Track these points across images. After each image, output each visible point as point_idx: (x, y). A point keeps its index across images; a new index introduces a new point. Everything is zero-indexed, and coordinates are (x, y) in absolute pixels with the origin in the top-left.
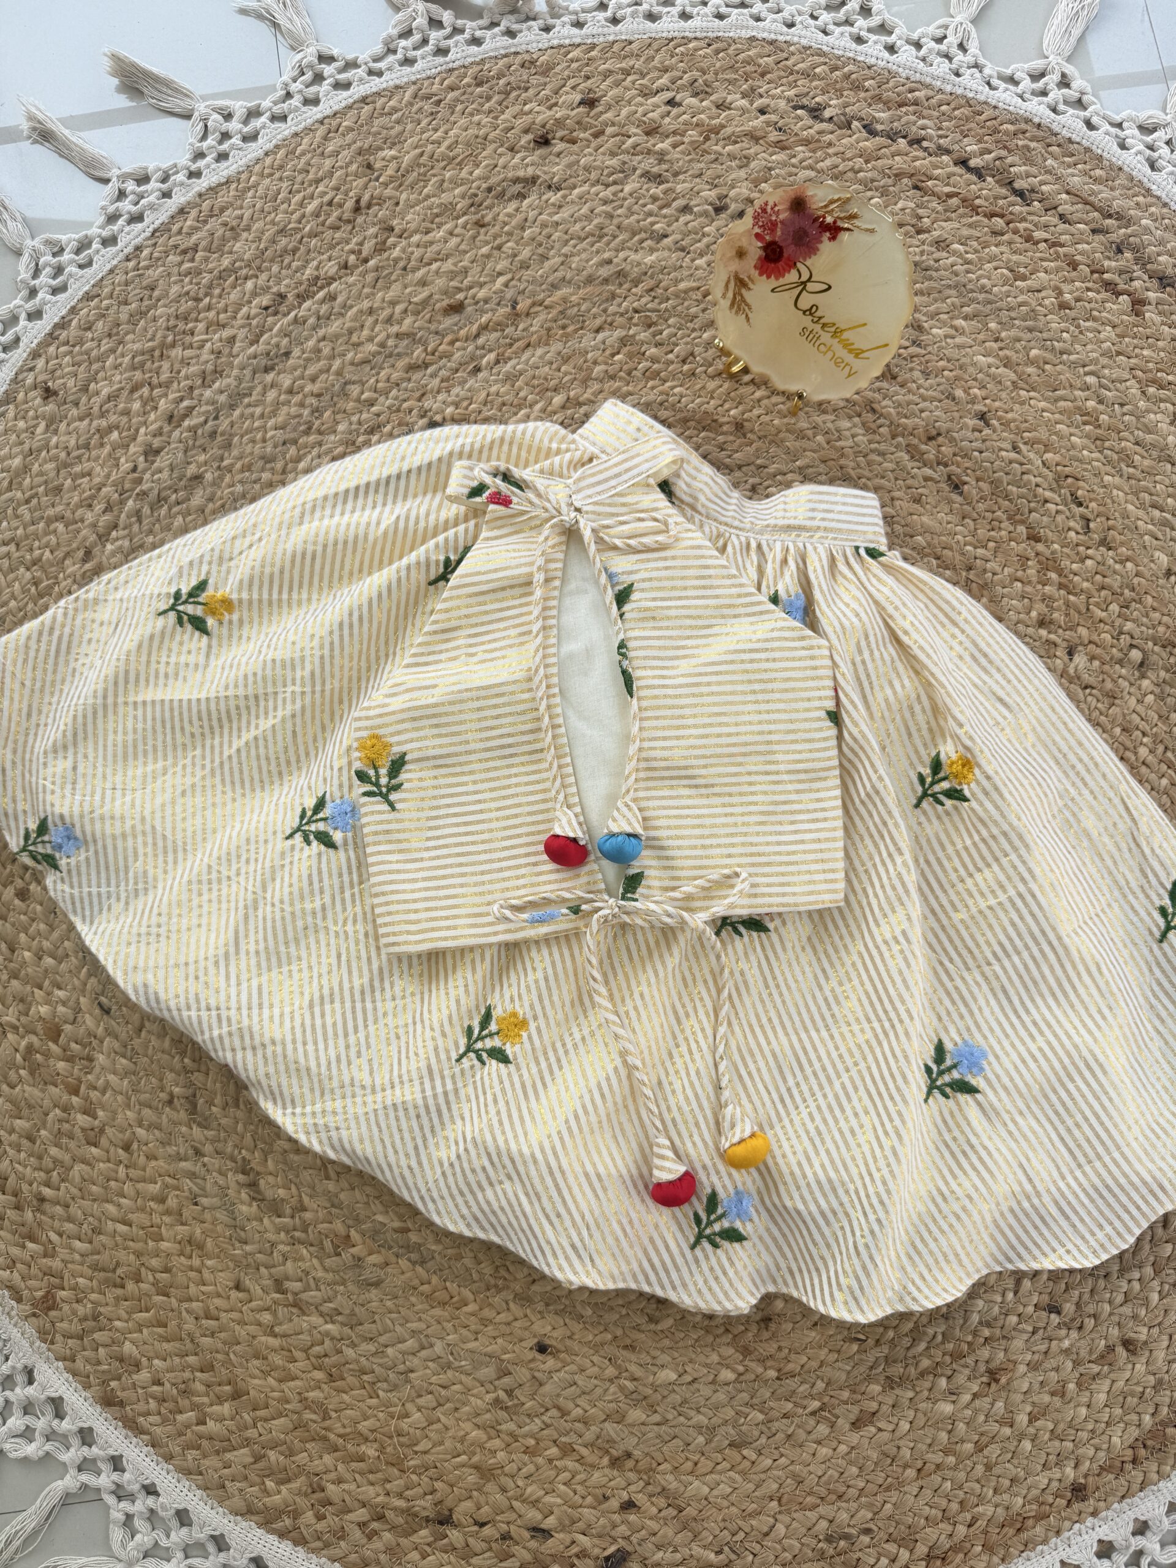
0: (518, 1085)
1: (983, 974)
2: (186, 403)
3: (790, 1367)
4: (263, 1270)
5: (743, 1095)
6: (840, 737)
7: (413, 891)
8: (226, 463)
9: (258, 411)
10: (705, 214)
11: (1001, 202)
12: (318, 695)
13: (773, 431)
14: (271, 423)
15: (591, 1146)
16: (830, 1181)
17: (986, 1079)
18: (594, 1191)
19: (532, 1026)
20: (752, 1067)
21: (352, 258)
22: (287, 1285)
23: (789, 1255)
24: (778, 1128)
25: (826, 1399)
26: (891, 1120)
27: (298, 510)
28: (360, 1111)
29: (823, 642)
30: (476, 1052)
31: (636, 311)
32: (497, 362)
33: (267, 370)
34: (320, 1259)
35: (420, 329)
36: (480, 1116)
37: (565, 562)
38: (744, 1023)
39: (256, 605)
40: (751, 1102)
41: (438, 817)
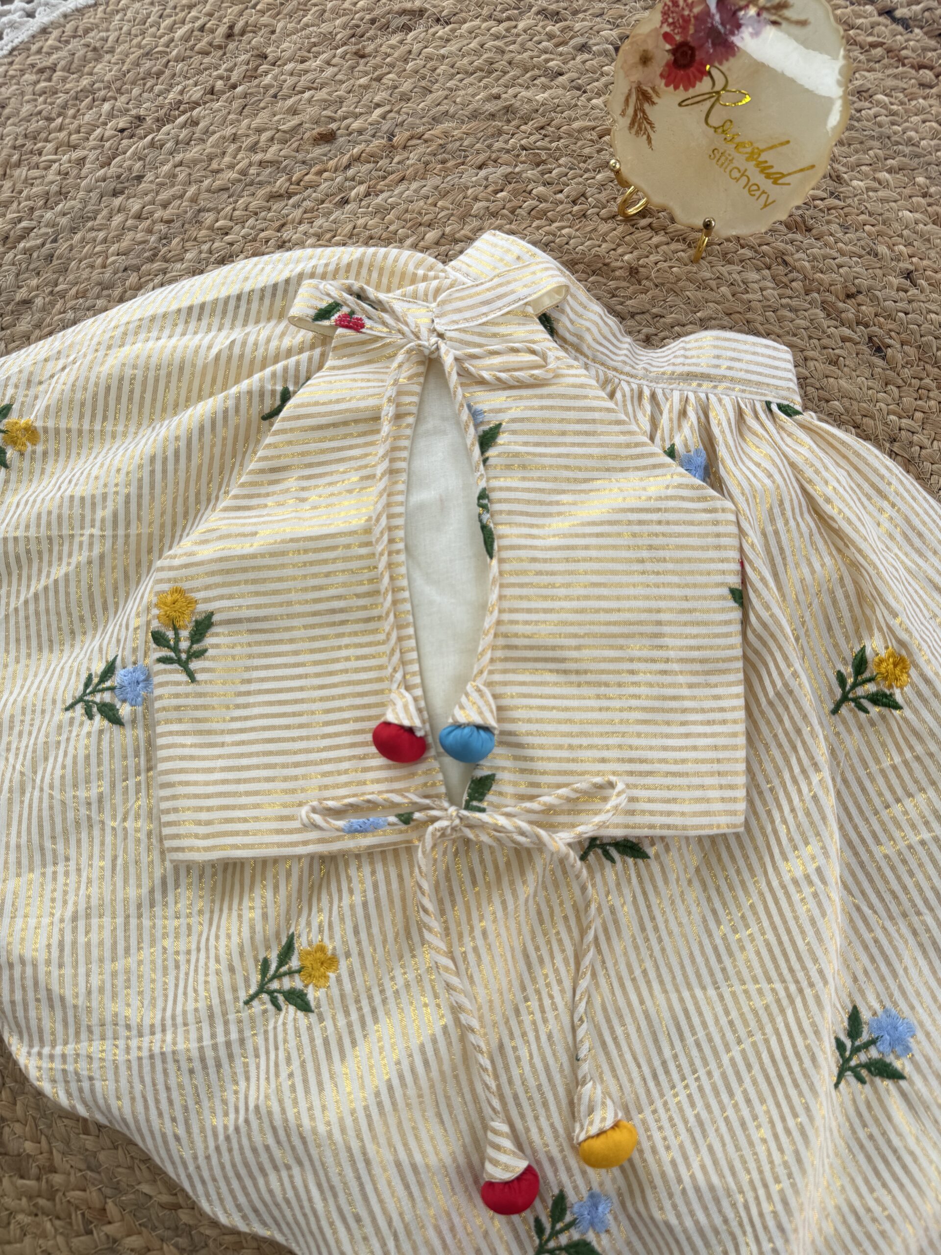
0: (319, 1042)
1: (910, 925)
2: (24, 224)
5: (606, 1068)
6: (745, 621)
7: (207, 783)
8: (59, 288)
9: (101, 235)
10: (605, 53)
11: (930, 54)
12: (121, 541)
13: (672, 279)
14: (114, 248)
15: (407, 1126)
16: (712, 1188)
17: (912, 1059)
18: (407, 1187)
19: (343, 965)
20: (619, 1031)
21: (219, 84)
24: (648, 1111)
26: (795, 1115)
27: (121, 329)
28: (121, 1058)
29: (729, 504)
30: (271, 993)
31: (524, 148)
32: (368, 194)
33: (115, 194)
34: (67, 1237)
35: (286, 157)
36: (268, 1079)
37: (422, 396)
38: (612, 973)
39: (63, 435)
40: (616, 1076)
41: (248, 693)
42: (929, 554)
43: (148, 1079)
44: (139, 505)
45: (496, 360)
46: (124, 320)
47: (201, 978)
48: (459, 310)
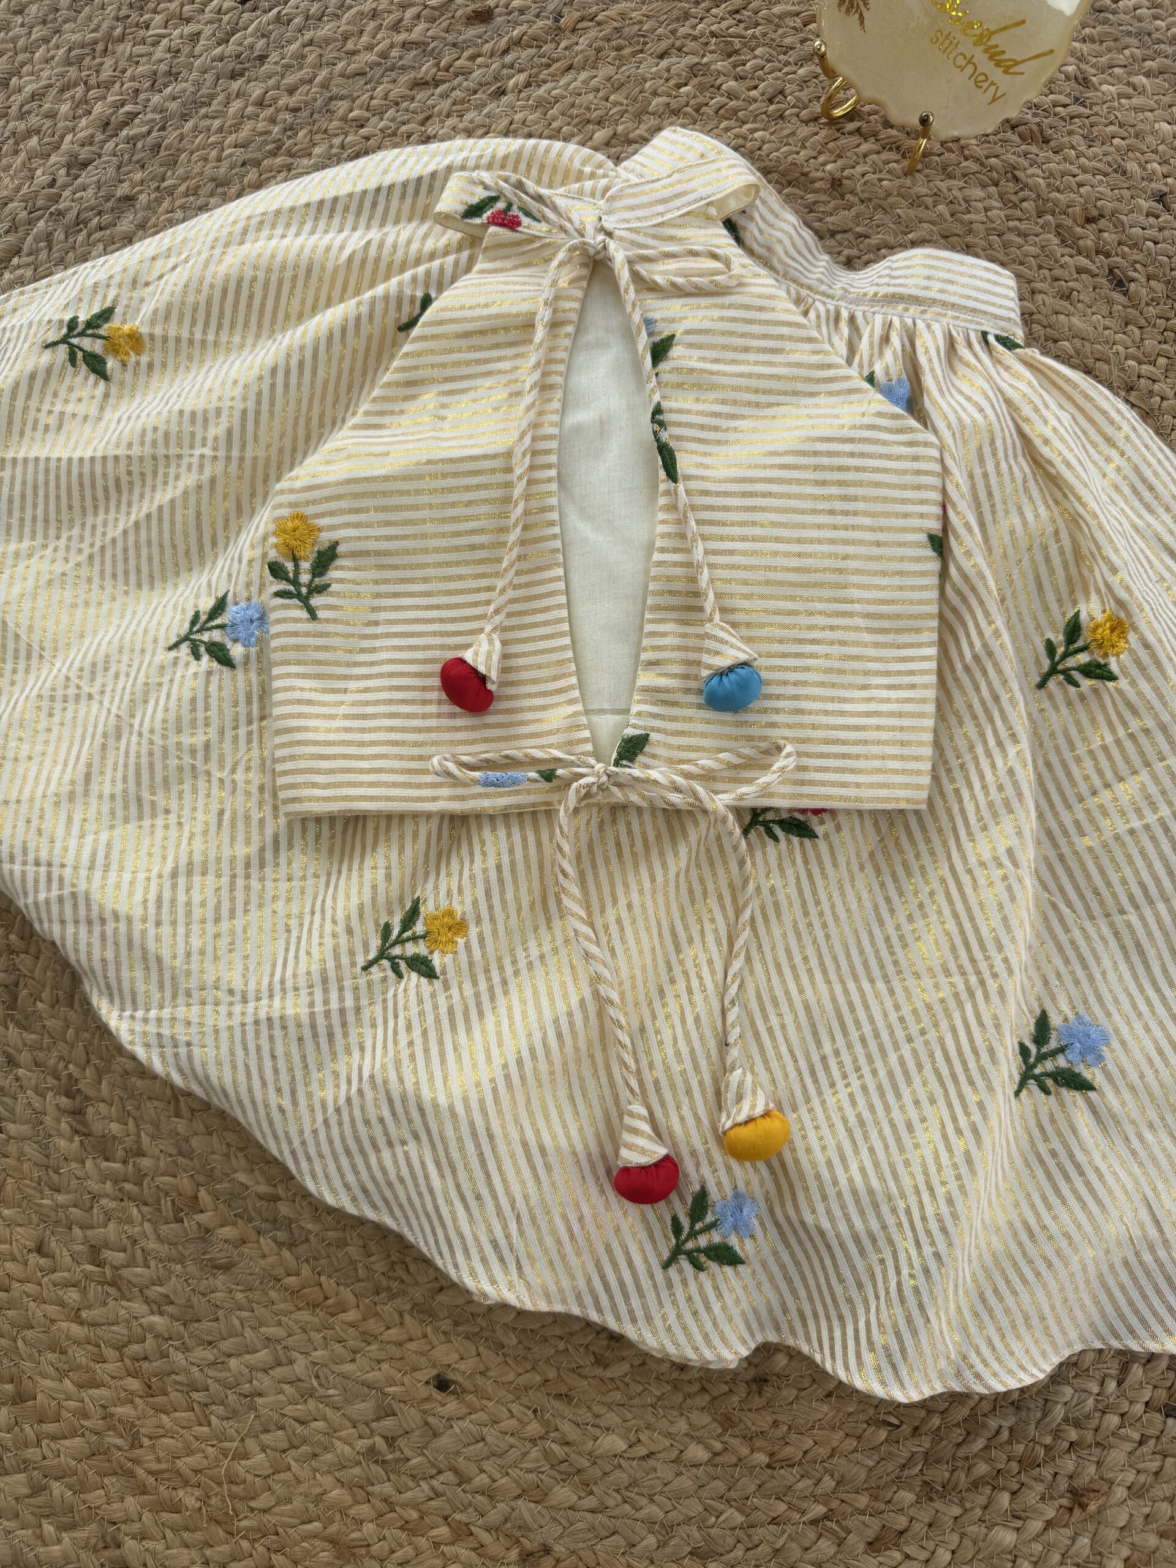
1: (1112, 925)
2: (128, 108)
3: (789, 1451)
4: (76, 1230)
5: (758, 1059)
6: (944, 574)
8: (166, 183)
9: (217, 123)
12: (234, 464)
13: (881, 193)
14: (230, 139)
15: (536, 1105)
16: (871, 1192)
17: (1104, 1070)
18: (533, 1168)
19: (473, 931)
20: (774, 1021)
22: (107, 1254)
23: (803, 1293)
24: (803, 1110)
25: (835, 1504)
28: (223, 1023)
29: (931, 438)
30: (392, 959)
31: (713, 34)
32: (528, 85)
33: (233, 76)
34: (155, 1224)
35: (434, 38)
36: (385, 1047)
37: (584, 302)
38: (769, 959)
39: (171, 344)
40: (768, 1069)
41: (375, 637)
42: (1161, 511)
43: (252, 1047)
44: (257, 422)
45: (672, 265)
46: (247, 213)
47: (315, 939)
48: (632, 208)
